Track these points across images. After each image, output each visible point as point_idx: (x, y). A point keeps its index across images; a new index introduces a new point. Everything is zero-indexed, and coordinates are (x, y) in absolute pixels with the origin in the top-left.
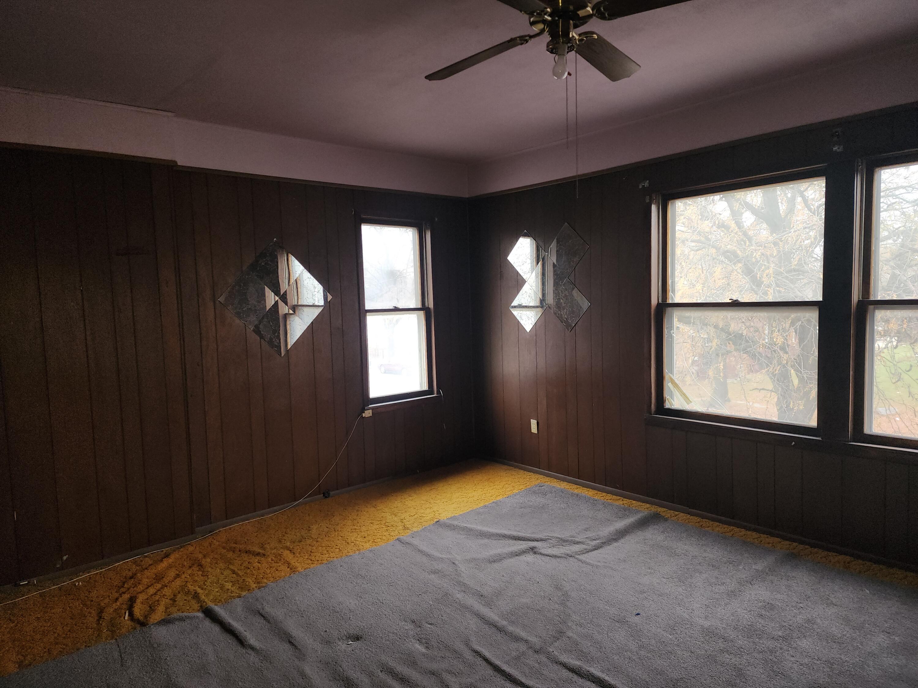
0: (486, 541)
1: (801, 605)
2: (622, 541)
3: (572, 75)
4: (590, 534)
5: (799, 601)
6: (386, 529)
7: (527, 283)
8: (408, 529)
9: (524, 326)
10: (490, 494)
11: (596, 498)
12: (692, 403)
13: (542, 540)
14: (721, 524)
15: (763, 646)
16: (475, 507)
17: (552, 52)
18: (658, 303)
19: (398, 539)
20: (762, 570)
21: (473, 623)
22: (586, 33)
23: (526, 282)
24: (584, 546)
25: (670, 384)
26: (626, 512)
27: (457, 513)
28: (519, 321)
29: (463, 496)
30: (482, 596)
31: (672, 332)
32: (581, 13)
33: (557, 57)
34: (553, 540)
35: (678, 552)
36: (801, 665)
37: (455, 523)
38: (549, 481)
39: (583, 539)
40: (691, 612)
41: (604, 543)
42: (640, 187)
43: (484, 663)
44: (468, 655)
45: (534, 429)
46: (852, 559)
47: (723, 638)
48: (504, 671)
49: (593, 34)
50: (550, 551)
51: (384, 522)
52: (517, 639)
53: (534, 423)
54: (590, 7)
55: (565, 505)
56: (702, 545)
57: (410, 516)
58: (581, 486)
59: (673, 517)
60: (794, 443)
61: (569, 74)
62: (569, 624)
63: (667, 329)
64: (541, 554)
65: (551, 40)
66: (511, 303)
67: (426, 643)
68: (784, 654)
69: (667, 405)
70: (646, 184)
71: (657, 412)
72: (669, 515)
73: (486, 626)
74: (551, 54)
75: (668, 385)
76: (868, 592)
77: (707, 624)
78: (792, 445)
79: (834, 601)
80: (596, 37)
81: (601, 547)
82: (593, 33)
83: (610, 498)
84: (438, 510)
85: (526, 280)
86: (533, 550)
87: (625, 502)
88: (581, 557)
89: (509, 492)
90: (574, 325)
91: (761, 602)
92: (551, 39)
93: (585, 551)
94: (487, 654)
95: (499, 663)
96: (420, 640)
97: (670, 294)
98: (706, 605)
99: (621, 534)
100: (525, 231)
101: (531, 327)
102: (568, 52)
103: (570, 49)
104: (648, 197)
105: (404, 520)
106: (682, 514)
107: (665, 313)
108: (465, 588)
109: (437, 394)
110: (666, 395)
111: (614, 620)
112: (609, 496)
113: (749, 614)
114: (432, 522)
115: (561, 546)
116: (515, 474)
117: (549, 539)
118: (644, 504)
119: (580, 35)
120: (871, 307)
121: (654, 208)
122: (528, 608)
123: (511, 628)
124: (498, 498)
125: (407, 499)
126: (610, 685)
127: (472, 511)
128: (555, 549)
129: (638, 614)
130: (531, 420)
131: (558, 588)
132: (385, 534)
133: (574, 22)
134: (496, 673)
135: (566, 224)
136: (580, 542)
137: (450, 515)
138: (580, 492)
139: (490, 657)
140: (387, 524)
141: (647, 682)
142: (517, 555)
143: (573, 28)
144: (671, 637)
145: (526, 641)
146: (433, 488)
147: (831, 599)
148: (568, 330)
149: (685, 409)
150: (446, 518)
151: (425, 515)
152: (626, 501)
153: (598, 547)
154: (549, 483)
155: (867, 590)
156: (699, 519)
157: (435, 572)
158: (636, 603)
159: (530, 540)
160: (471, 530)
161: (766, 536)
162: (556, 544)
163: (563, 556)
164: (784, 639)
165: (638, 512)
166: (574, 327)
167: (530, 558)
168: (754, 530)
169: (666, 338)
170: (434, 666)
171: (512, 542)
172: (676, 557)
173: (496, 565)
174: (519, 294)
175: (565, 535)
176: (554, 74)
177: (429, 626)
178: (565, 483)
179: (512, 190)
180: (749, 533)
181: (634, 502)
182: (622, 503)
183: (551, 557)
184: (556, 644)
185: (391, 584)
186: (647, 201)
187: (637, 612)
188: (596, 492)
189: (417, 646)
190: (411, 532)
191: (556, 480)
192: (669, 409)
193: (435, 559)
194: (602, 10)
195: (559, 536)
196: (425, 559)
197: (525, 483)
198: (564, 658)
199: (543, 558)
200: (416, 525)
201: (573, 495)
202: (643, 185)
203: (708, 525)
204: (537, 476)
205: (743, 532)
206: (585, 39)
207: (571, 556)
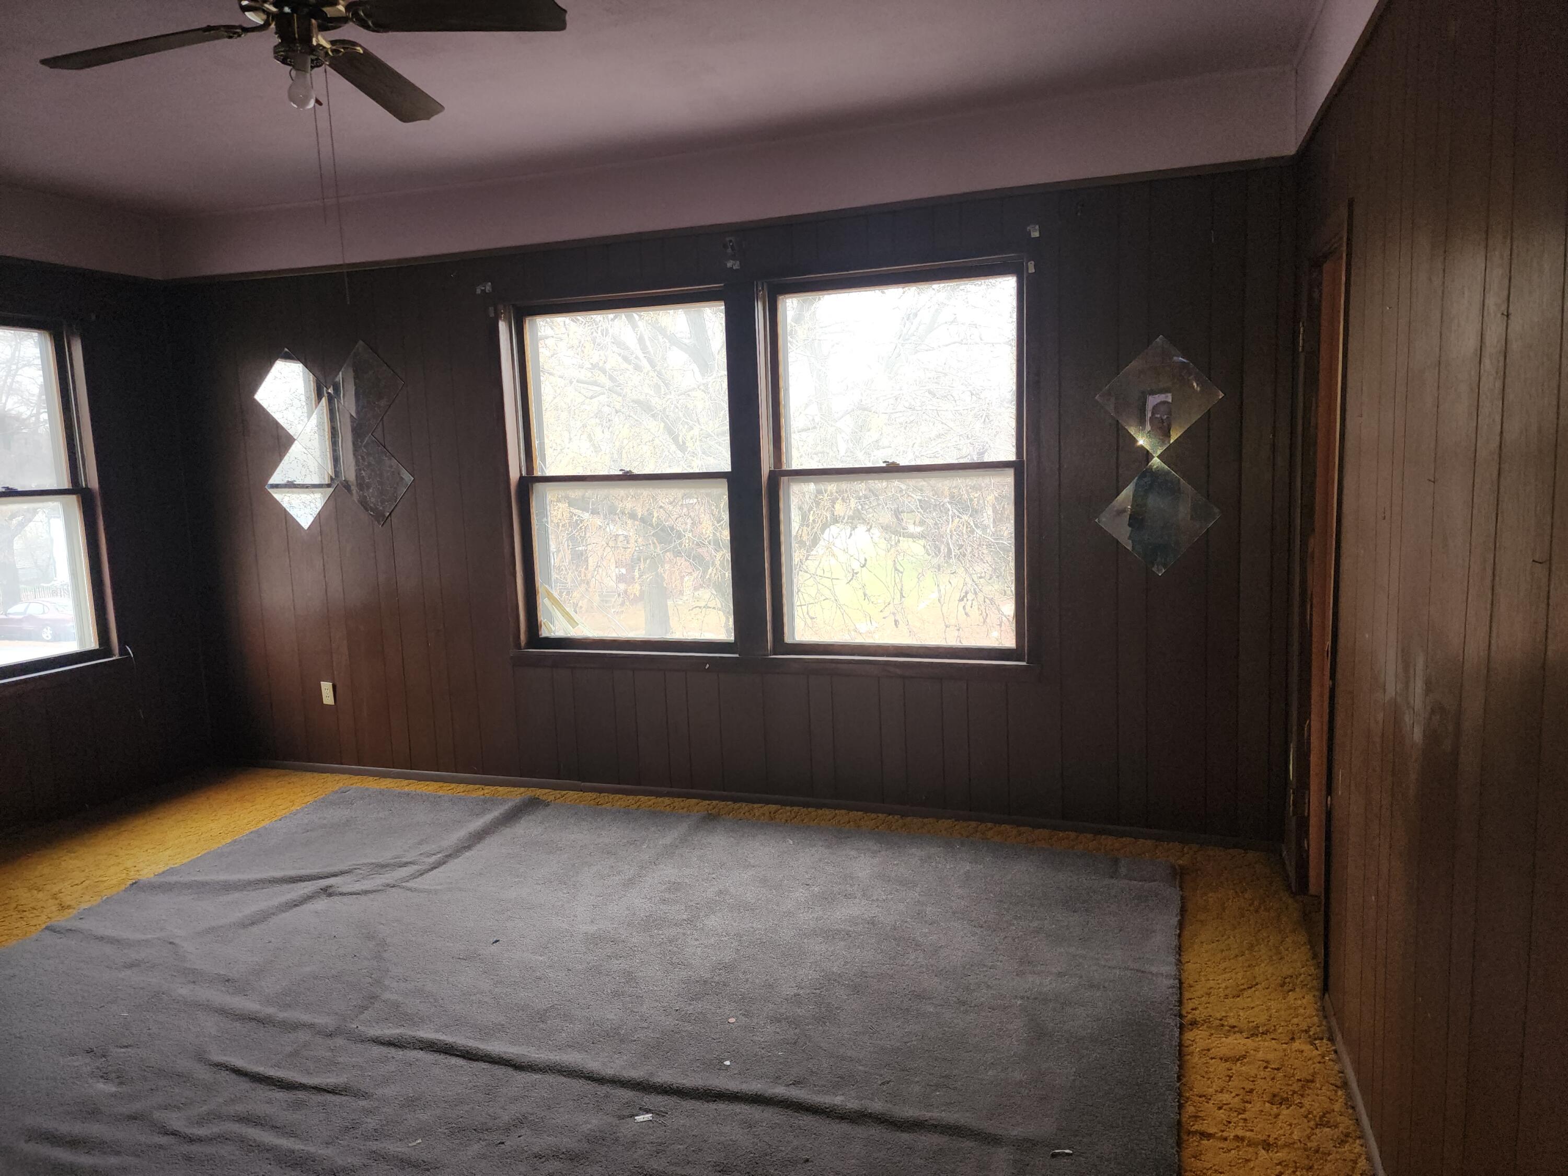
0: (237, 895)
1: (714, 876)
2: (479, 846)
3: (323, 106)
4: (426, 848)
5: (711, 872)
6: (20, 916)
7: (296, 442)
8: (69, 907)
9: (298, 519)
10: (245, 821)
11: (441, 793)
12: (579, 626)
13: (342, 873)
14: (625, 796)
15: (662, 937)
16: (215, 846)
17: (284, 62)
18: (521, 477)
19: (47, 928)
20: (671, 843)
21: (210, 1024)
22: (343, 42)
23: (294, 440)
24: (416, 867)
25: (546, 601)
26: (487, 804)
27: (177, 862)
28: (288, 510)
29: (189, 834)
30: (228, 981)
31: (545, 519)
32: (329, 11)
33: (294, 73)
34: (364, 868)
35: (560, 845)
36: (706, 947)
37: (173, 879)
38: (359, 781)
39: (415, 856)
40: (573, 920)
41: (449, 856)
42: (478, 291)
43: (234, 1076)
44: (203, 1073)
45: (328, 698)
46: (779, 807)
47: (612, 941)
48: (269, 1078)
49: (354, 46)
50: (358, 887)
51: (14, 905)
52: (296, 1026)
53: (326, 689)
54: (343, 5)
55: (387, 813)
56: (596, 829)
57: (72, 886)
58: (416, 780)
59: (559, 798)
60: (708, 666)
61: (318, 102)
62: (386, 983)
63: (537, 516)
64: (342, 894)
65: (280, 43)
66: (268, 481)
67: (118, 1078)
68: (687, 940)
69: (544, 633)
70: (488, 287)
71: (530, 644)
72: (552, 798)
73: (238, 1025)
74: (283, 65)
75: (543, 603)
76: (791, 842)
77: (592, 929)
78: (707, 668)
79: (752, 861)
80: (361, 51)
81: (444, 863)
82: (355, 44)
83: (462, 790)
84: (135, 864)
85: (295, 437)
86: (327, 892)
87: (486, 791)
88: (409, 885)
89: (284, 812)
90: (388, 514)
91: (665, 884)
92: (280, 41)
93: (417, 874)
94: (239, 1063)
95: (262, 1069)
96: (105, 1077)
97: (537, 462)
98: (593, 905)
99: (479, 836)
100: (286, 350)
101: (311, 519)
102: (312, 67)
103: (316, 64)
104: (491, 309)
105: (60, 894)
106: (571, 792)
107: (533, 493)
108: (194, 976)
109: (120, 655)
110: (542, 617)
111: (460, 958)
112: (462, 787)
113: (648, 902)
114: (123, 887)
115: (377, 876)
116: (295, 780)
117: (355, 869)
118: (516, 789)
119: (333, 43)
120: (784, 479)
121: (503, 327)
122: (316, 978)
123: (282, 1015)
124: (261, 825)
125: (63, 858)
126: (447, 1044)
127: (208, 853)
128: (365, 882)
129: (497, 941)
130: (322, 683)
131: (370, 937)
132: (18, 924)
133: (320, 21)
134: (254, 1085)
135: (361, 342)
136: (410, 863)
137: (162, 868)
138: (413, 789)
139: (245, 1065)
140: (20, 907)
141: (503, 1025)
142: (296, 905)
143: (317, 30)
144: (542, 958)
145: (311, 1026)
146: (123, 829)
147: (749, 860)
148: (379, 522)
149: (569, 635)
150: (152, 875)
151: (107, 878)
152: (488, 790)
153: (440, 864)
154: (358, 785)
155: (790, 840)
156: (594, 795)
157: (131, 966)
158: (494, 928)
159: (321, 878)
160: (204, 884)
161: (680, 799)
162: (368, 873)
163: (380, 888)
164: (689, 922)
165: (504, 801)
166: (389, 518)
167: (321, 904)
168: (669, 795)
169: (536, 530)
170: (137, 1106)
171: (286, 887)
172: (558, 852)
173: (255, 929)
174: (283, 461)
175: (386, 856)
176: (292, 99)
177: (123, 1050)
178: (389, 780)
179: (252, 273)
180: (660, 799)
181: (500, 789)
182: (482, 793)
183: (359, 894)
184: (362, 1017)
185: (37, 1004)
186: (492, 315)
187: (495, 939)
188: (441, 784)
189: (101, 1086)
190: (75, 912)
191: (372, 778)
192: (547, 639)
193: (129, 944)
194: (362, 14)
195: (374, 861)
196: (108, 949)
197: (314, 792)
198: (376, 1031)
199: (345, 899)
200: (87, 898)
201: (400, 795)
202: (483, 288)
203: (607, 800)
204: (337, 777)
205: (653, 799)
206: (342, 50)
207: (394, 886)
